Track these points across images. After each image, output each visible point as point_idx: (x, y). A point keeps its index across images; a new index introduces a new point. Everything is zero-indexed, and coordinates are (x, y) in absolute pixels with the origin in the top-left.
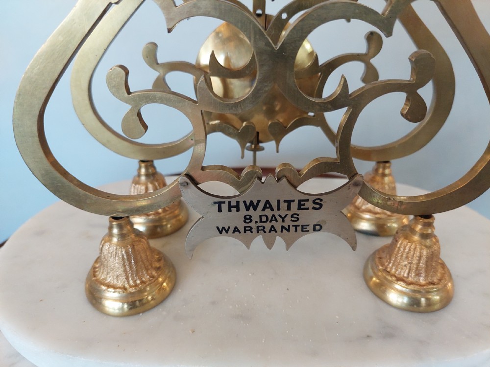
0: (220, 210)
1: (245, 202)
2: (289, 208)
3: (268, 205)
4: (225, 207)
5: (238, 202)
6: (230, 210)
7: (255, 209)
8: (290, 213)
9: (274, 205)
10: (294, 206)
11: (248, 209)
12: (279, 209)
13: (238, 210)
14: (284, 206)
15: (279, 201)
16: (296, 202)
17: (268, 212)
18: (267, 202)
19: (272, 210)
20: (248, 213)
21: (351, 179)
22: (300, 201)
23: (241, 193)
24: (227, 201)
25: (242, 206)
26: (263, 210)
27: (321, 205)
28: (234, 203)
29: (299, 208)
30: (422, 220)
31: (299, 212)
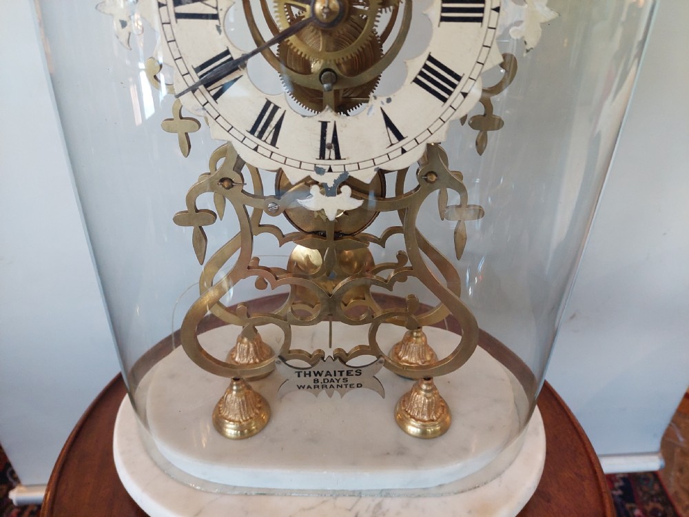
0: (299, 376)
1: (314, 372)
2: (341, 375)
3: (328, 373)
4: (302, 374)
5: (310, 372)
6: (305, 376)
7: (320, 375)
8: (342, 378)
9: (332, 373)
10: (344, 374)
11: (316, 375)
12: (335, 375)
13: (310, 376)
14: (338, 374)
15: (335, 372)
16: (346, 372)
17: (329, 377)
18: (328, 372)
19: (331, 376)
20: (316, 378)
21: (378, 357)
22: (347, 371)
23: (313, 365)
24: (303, 371)
25: (312, 374)
26: (326, 376)
27: (361, 373)
28: (307, 372)
29: (347, 375)
30: (426, 382)
31: (348, 377)
